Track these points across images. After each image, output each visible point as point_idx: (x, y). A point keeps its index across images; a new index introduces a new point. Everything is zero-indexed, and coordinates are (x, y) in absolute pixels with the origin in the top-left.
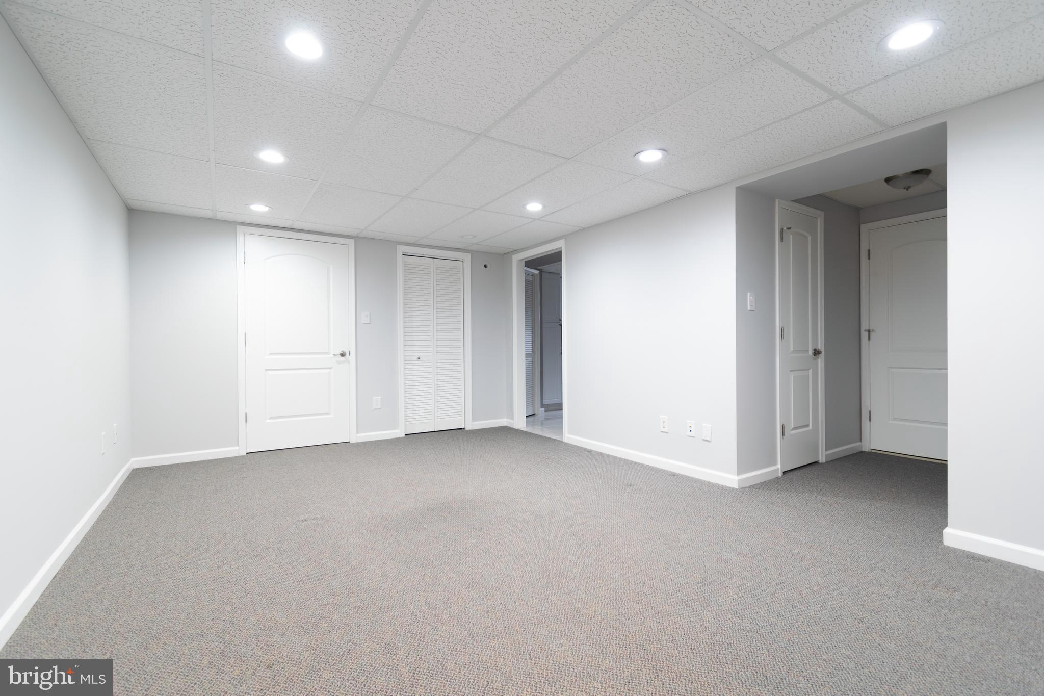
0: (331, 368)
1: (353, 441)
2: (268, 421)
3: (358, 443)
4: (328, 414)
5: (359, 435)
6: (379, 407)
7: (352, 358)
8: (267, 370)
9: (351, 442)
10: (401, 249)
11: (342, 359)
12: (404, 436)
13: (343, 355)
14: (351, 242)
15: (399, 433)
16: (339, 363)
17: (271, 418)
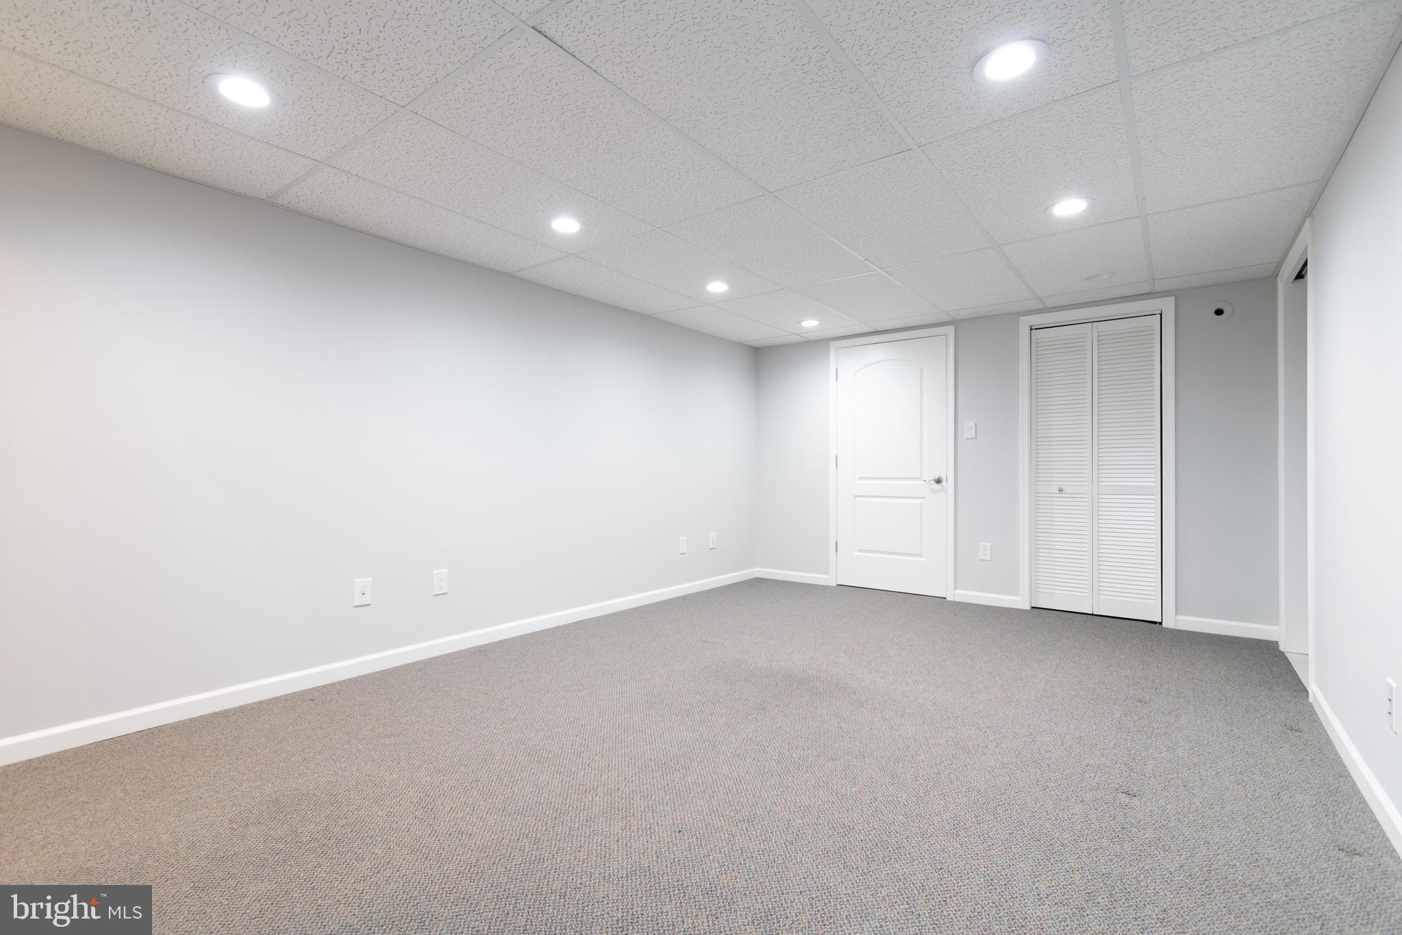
0: (924, 498)
1: (949, 598)
2: (857, 553)
3: (955, 603)
4: (919, 556)
5: (957, 591)
6: (988, 558)
7: (949, 485)
8: (856, 496)
9: (947, 599)
10: (1026, 321)
11: (938, 486)
12: (1027, 607)
13: (939, 481)
14: (950, 330)
15: (1020, 601)
16: (933, 491)
17: (861, 551)
